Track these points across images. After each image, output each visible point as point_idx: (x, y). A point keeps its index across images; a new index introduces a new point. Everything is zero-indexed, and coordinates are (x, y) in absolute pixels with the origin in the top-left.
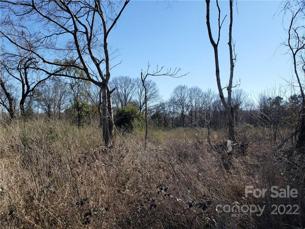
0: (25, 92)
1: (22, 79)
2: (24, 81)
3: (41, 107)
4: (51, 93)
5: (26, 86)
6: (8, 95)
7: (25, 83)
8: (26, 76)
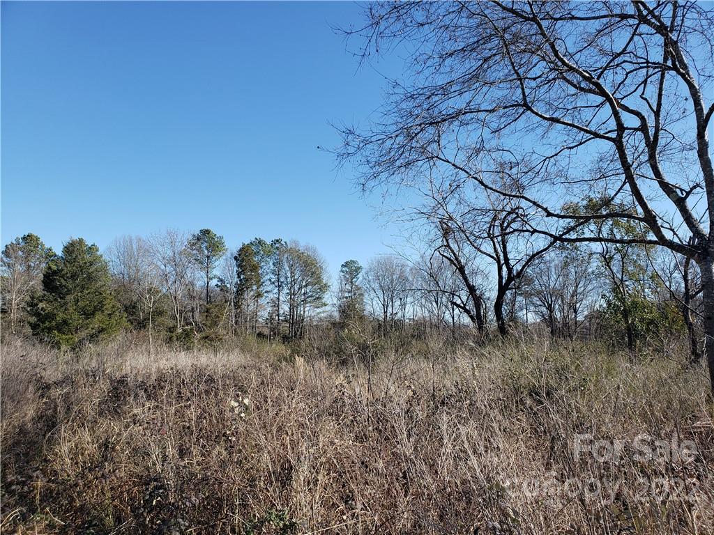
0: (504, 281)
1: (497, 255)
2: (502, 257)
3: (532, 309)
4: (554, 277)
5: (504, 268)
6: (472, 289)
7: (502, 262)
8: (505, 247)
